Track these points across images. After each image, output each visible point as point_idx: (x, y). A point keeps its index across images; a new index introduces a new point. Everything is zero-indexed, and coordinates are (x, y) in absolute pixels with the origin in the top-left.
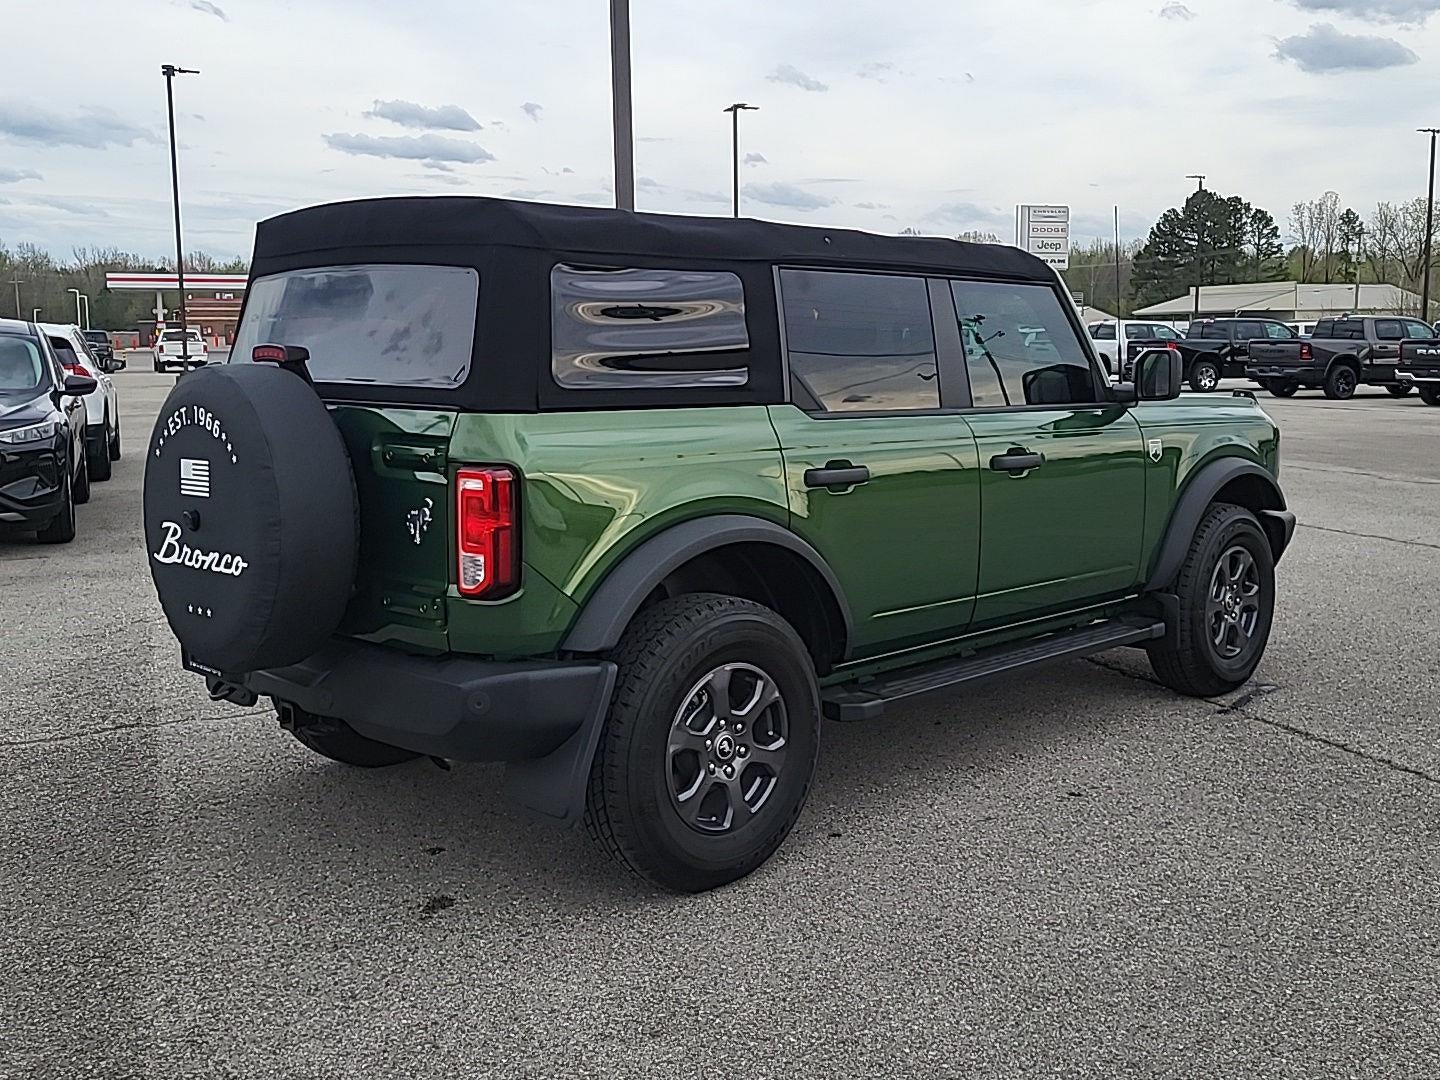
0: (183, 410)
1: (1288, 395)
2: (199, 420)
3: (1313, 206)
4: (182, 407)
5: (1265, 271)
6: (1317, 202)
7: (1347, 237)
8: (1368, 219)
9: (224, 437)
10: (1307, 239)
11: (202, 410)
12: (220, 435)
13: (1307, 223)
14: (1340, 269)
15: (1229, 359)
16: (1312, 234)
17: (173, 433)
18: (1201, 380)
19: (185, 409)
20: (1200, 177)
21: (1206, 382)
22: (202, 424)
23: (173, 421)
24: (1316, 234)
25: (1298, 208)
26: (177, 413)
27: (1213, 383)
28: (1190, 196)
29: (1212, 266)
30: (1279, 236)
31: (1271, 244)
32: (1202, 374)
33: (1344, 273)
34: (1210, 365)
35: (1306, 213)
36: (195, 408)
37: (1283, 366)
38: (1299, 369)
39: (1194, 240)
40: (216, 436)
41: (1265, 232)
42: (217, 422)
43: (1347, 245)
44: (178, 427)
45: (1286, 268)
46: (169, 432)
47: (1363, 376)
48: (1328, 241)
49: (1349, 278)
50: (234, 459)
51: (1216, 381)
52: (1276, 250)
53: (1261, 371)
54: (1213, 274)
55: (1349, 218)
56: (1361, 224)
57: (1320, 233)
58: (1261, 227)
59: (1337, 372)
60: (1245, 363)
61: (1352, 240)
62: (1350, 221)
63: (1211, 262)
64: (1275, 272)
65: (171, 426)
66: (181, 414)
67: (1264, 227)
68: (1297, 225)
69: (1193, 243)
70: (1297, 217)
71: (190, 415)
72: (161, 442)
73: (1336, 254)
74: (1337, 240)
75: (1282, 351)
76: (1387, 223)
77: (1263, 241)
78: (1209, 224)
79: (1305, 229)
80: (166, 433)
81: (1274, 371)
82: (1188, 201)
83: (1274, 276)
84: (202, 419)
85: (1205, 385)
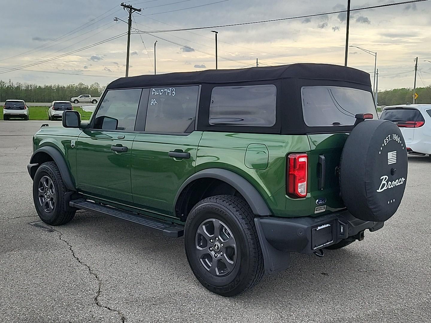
0: (389, 136)
2: (394, 138)
4: (389, 135)
9: (401, 142)
11: (395, 135)
12: (400, 142)
17: (385, 144)
19: (390, 135)
22: (395, 139)
23: (386, 140)
26: (387, 137)
36: (393, 134)
40: (399, 142)
42: (399, 138)
44: (387, 142)
46: (384, 144)
50: (403, 148)
65: (385, 142)
66: (388, 137)
71: (391, 137)
72: (381, 149)
80: (383, 145)
84: (395, 138)
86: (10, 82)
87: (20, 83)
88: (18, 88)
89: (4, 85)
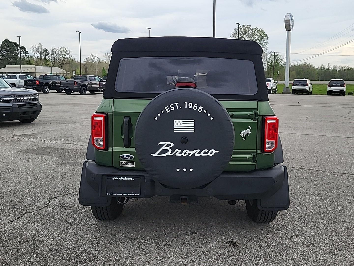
1: (70, 94)
3: (36, 46)
5: (25, 62)
6: (37, 45)
7: (45, 55)
8: (50, 51)
10: (35, 55)
13: (35, 51)
14: (44, 62)
15: (52, 85)
16: (37, 53)
18: (45, 90)
20: (19, 37)
21: (47, 91)
24: (38, 54)
25: (33, 47)
27: (48, 91)
28: (3, 41)
29: (11, 60)
30: (28, 53)
31: (26, 55)
32: (45, 89)
33: (45, 64)
34: (47, 86)
35: (35, 48)
37: (70, 87)
38: (74, 88)
39: (5, 53)
41: (24, 52)
43: (45, 57)
45: (31, 62)
47: (88, 89)
48: (40, 56)
49: (47, 65)
51: (49, 90)
52: (28, 57)
53: (64, 88)
54: (11, 62)
55: (45, 50)
56: (48, 52)
57: (39, 53)
58: (23, 51)
59: (82, 88)
60: (60, 86)
61: (46, 56)
62: (46, 51)
63: (10, 59)
64: (28, 63)
67: (24, 51)
68: (33, 51)
69: (5, 54)
70: (33, 49)
73: (43, 59)
74: (43, 55)
75: (70, 83)
76: (55, 52)
77: (24, 54)
78: (9, 49)
79: (35, 52)
81: (67, 88)
82: (2, 42)
83: (27, 64)
85: (47, 92)
86: (328, 65)
87: (336, 66)
88: (335, 69)
89: (324, 68)
